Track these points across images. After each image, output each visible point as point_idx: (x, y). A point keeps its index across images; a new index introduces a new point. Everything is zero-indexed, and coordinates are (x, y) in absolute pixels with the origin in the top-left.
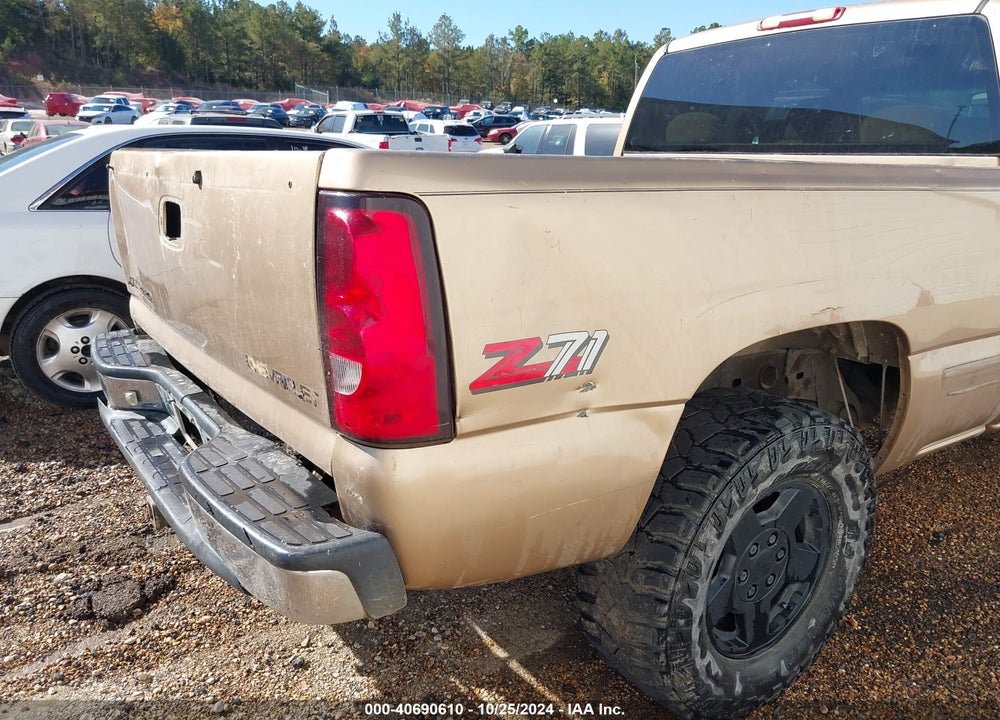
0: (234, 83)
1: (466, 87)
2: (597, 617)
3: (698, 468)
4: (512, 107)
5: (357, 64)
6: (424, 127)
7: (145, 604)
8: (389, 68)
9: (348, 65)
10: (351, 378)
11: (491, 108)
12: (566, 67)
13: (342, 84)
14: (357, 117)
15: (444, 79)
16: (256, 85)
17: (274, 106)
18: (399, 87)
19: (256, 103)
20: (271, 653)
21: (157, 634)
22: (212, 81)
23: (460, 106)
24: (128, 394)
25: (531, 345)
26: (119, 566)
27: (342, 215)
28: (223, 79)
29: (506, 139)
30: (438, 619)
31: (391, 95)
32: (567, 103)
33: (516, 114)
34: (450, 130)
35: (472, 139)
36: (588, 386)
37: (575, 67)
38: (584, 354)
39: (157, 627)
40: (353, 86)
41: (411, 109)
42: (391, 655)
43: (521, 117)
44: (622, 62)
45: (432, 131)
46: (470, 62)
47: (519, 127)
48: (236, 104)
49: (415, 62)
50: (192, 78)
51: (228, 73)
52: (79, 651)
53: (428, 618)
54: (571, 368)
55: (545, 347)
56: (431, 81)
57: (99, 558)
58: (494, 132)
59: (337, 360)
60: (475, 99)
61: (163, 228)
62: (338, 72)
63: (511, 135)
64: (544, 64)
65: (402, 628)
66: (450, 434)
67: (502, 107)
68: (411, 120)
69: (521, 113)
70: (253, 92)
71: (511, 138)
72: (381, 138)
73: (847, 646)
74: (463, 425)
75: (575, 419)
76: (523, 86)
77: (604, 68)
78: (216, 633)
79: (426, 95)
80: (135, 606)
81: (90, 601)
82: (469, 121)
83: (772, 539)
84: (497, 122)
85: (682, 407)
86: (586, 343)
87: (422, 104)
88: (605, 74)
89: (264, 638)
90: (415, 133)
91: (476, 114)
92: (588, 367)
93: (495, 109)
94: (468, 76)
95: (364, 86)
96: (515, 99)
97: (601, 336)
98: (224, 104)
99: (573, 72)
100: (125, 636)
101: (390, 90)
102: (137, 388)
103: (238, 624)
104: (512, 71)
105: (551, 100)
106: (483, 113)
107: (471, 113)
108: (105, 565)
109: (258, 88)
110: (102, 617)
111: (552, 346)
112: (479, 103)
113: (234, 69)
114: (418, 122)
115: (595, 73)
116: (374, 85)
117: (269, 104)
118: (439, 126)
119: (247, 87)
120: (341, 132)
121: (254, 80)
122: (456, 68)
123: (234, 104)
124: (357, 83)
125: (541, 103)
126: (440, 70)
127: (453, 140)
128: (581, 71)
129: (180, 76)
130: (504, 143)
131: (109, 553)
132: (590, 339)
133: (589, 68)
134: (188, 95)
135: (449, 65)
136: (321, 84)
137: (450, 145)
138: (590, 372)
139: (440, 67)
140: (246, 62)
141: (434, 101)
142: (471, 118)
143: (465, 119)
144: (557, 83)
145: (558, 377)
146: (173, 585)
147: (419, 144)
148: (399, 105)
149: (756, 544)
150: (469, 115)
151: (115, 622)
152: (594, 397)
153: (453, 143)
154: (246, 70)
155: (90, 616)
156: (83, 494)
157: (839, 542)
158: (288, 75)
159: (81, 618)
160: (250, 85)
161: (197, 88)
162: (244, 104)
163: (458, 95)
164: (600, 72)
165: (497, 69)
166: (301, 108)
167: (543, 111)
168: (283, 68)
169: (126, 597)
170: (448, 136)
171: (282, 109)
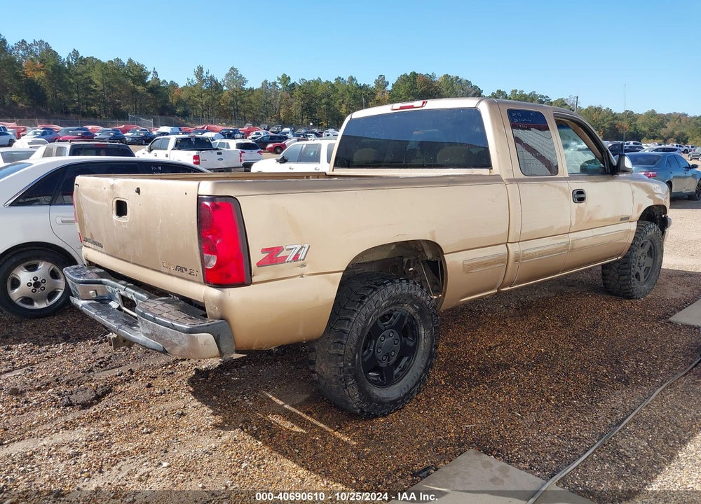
0: (84, 115)
1: (251, 115)
2: (317, 370)
3: (353, 301)
4: (282, 128)
5: (173, 100)
6: (222, 145)
7: (98, 398)
8: (195, 103)
9: (167, 101)
10: (213, 262)
11: (268, 129)
12: (317, 101)
13: (162, 114)
14: (177, 139)
15: (234, 110)
16: (100, 115)
17: (115, 130)
18: (203, 116)
19: (101, 128)
20: (167, 412)
21: (108, 408)
22: (67, 113)
23: (246, 128)
24: (91, 292)
25: (279, 249)
26: (79, 385)
27: (207, 203)
28: (75, 111)
29: (279, 151)
30: (247, 394)
31: (198, 120)
32: (319, 125)
33: (285, 133)
34: (240, 146)
35: (255, 151)
36: (303, 266)
37: (323, 101)
38: (301, 253)
39: (107, 406)
40: (170, 115)
41: (212, 131)
42: (225, 408)
43: (289, 135)
44: (354, 97)
45: (228, 147)
46: (252, 98)
47: (287, 142)
48: (86, 129)
49: (214, 99)
50: (52, 111)
51: (78, 107)
52: (70, 418)
53: (242, 394)
54: (296, 258)
55: (285, 250)
56: (225, 111)
57: (68, 383)
58: (270, 146)
59: (206, 255)
60: (256, 123)
61: (115, 212)
62: (159, 106)
63: (282, 148)
64: (303, 99)
65: (229, 399)
66: (250, 283)
67: (275, 129)
68: (213, 140)
69: (288, 133)
70: (98, 120)
71: (282, 150)
72: (194, 153)
73: (437, 390)
74: (254, 279)
75: (299, 278)
76: (289, 114)
77: (343, 102)
78: (138, 406)
79: (222, 120)
80: (94, 399)
81: (69, 398)
82: (253, 138)
83: (391, 335)
84: (272, 139)
85: (342, 273)
86: (301, 248)
87: (220, 128)
88: (344, 106)
89: (162, 407)
90: (217, 149)
91: (257, 134)
92: (302, 258)
93: (271, 130)
94: (252, 108)
95: (179, 116)
96: (284, 123)
97: (307, 246)
98: (77, 130)
99: (322, 105)
100: (92, 411)
101: (196, 117)
102: (96, 289)
103: (148, 402)
104: (281, 104)
105: (308, 123)
106: (263, 133)
107: (254, 133)
108: (71, 385)
109: (101, 117)
110: (78, 404)
111: (287, 250)
112: (259, 125)
113: (83, 104)
114: (218, 141)
115: (337, 105)
116: (185, 114)
117: (110, 129)
118: (233, 144)
119: (94, 117)
120: (166, 149)
121: (98, 112)
122: (243, 103)
123: (84, 129)
124: (173, 113)
125: (302, 125)
126: (231, 104)
127: (242, 152)
128: (328, 104)
129: (43, 110)
130: (277, 153)
131: (73, 380)
132: (302, 247)
133: (333, 102)
134: (49, 123)
135: (237, 100)
136: (146, 114)
137: (241, 156)
138: (303, 260)
139: (231, 102)
140: (92, 100)
141: (227, 126)
142: (254, 136)
143: (250, 137)
144: (312, 112)
145: (291, 262)
146: (109, 391)
147: (220, 156)
148: (203, 128)
149: (384, 336)
150: (253, 135)
151: (85, 406)
152: (306, 270)
153: (242, 154)
154: (92, 105)
155: (71, 405)
156: (48, 357)
157: (423, 337)
158: (123, 108)
159: (66, 406)
160: (95, 115)
161: (56, 118)
162: (92, 129)
163: (245, 121)
164: (340, 104)
165: (270, 103)
166: (134, 131)
167: (303, 131)
168: (120, 104)
169: (88, 396)
170: (239, 151)
171: (120, 132)
